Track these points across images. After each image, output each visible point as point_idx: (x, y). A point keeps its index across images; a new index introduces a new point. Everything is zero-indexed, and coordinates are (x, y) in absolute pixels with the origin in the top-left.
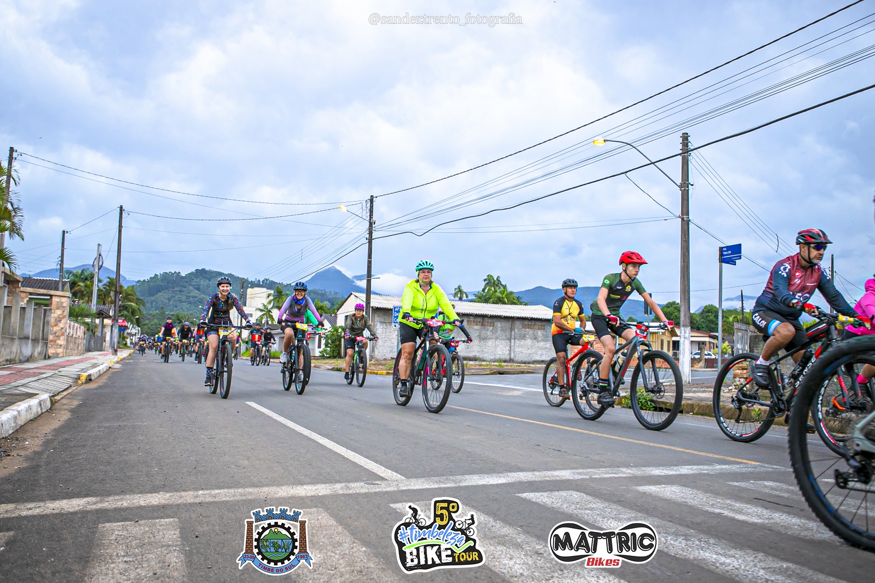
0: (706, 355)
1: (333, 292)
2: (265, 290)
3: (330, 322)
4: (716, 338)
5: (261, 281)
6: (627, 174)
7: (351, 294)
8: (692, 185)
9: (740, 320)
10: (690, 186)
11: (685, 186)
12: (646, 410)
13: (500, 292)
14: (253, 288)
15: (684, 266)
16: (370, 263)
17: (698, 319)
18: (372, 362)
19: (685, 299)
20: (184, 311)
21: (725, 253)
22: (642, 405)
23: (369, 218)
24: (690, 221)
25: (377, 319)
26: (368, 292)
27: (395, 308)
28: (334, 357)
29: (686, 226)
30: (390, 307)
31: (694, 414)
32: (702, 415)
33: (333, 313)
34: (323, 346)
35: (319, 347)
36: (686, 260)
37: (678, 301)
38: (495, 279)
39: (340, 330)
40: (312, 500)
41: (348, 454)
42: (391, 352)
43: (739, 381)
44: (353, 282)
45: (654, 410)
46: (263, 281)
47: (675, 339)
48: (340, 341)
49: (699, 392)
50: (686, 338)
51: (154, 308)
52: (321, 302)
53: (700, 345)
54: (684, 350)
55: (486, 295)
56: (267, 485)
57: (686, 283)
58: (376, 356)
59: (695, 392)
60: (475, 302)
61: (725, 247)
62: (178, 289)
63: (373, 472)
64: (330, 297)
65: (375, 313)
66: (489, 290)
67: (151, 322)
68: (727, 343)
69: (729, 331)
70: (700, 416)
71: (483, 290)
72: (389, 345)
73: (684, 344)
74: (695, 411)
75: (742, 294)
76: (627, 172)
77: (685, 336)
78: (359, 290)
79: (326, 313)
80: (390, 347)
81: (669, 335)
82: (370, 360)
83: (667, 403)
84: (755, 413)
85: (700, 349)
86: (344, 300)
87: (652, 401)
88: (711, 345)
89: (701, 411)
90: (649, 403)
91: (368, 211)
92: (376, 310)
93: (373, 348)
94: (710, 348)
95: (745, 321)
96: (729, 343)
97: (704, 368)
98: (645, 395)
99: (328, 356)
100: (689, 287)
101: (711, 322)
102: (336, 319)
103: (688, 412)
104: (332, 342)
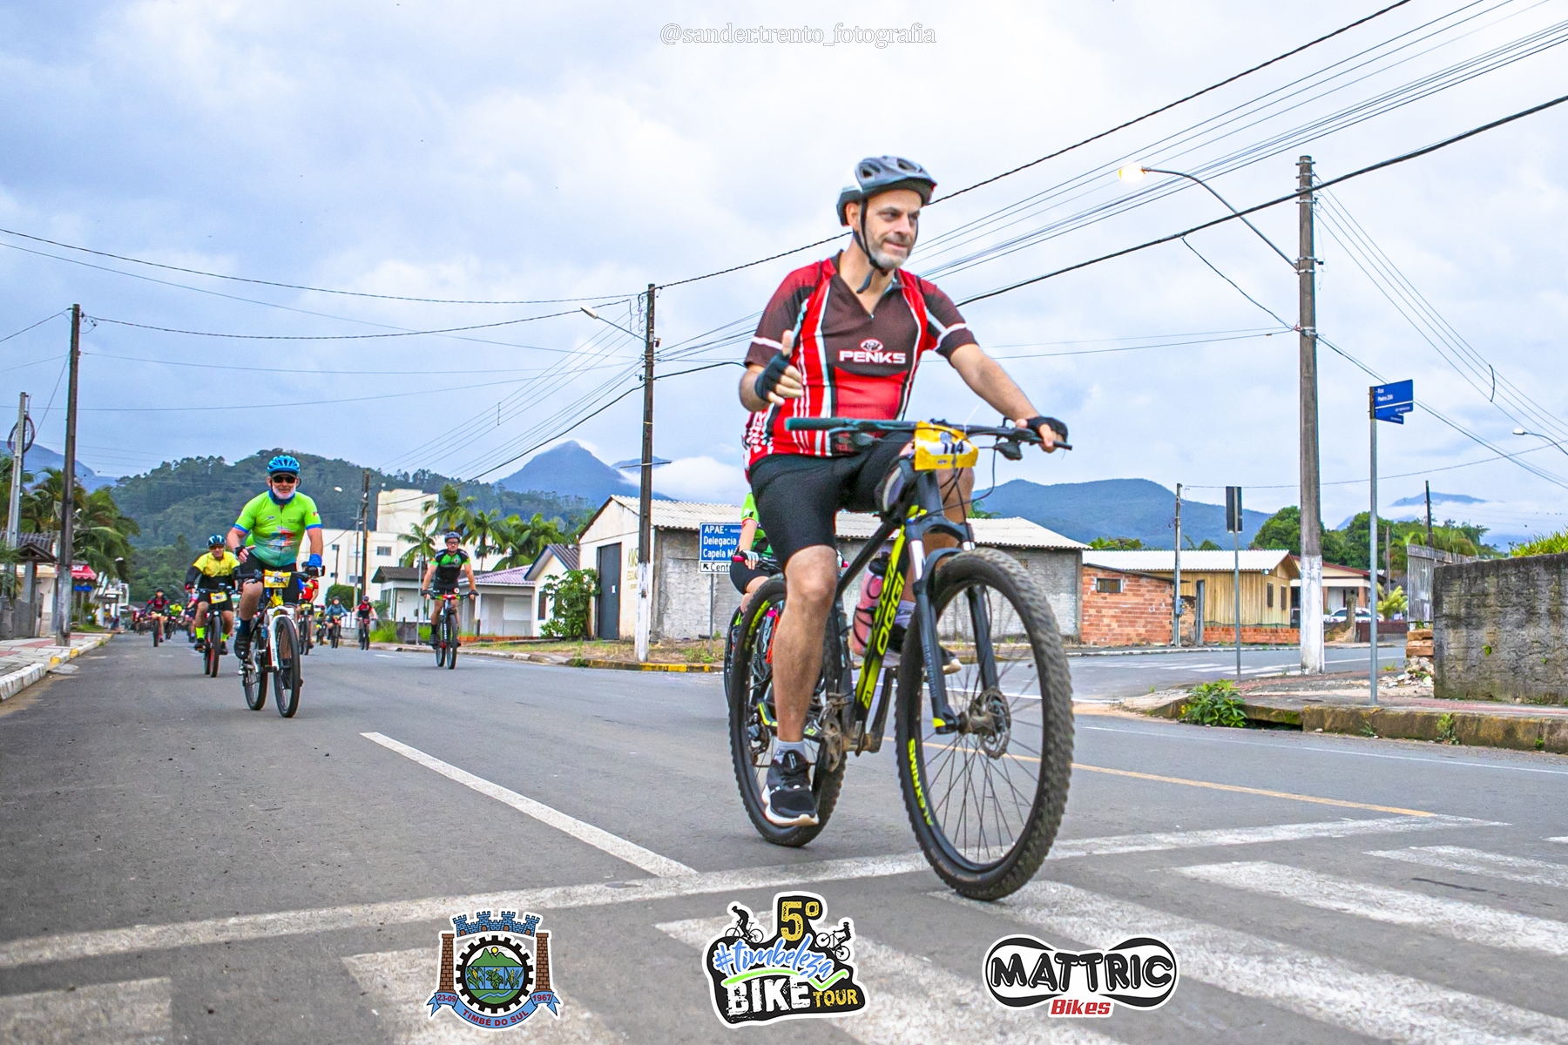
0: (1358, 615)
1: (572, 498)
2: (419, 493)
3: (564, 561)
4: (1367, 577)
5: (411, 475)
6: (1187, 237)
7: (611, 499)
8: (1321, 263)
9: (1425, 542)
10: (1316, 264)
11: (1306, 265)
12: (1229, 725)
14: (391, 490)
15: (1306, 429)
16: (648, 431)
17: (1342, 542)
18: (658, 646)
19: (1309, 498)
21: (1381, 399)
22: (1221, 716)
23: (645, 333)
24: (1316, 336)
25: (667, 552)
26: (646, 494)
27: (704, 527)
28: (575, 638)
29: (1309, 348)
30: (695, 525)
31: (1324, 731)
32: (1342, 731)
33: (573, 542)
34: (549, 615)
35: (542, 616)
36: (1311, 417)
37: (1299, 507)
39: (586, 578)
41: (579, 829)
42: (699, 622)
43: (1418, 663)
44: (620, 476)
45: (1244, 727)
46: (415, 476)
47: (1294, 583)
48: (587, 603)
49: (1338, 687)
50: (1314, 579)
51: (161, 539)
52: (547, 520)
53: (1348, 594)
54: (1309, 603)
57: (1312, 464)
58: (666, 634)
59: (1331, 687)
61: (1381, 387)
62: (219, 494)
64: (568, 507)
65: (662, 540)
67: (156, 569)
68: (1399, 591)
69: (1398, 565)
70: (1336, 735)
72: (695, 608)
73: (1309, 591)
74: (1327, 725)
75: (1427, 488)
76: (1185, 234)
77: (1314, 576)
78: (627, 491)
79: (555, 543)
80: (697, 612)
81: (1284, 576)
82: (653, 642)
83: (1271, 710)
84: (1444, 723)
85: (1346, 603)
86: (595, 513)
87: (1240, 707)
88: (1369, 595)
89: (1338, 724)
90: (1235, 711)
91: (644, 317)
92: (666, 533)
93: (660, 615)
94: (1367, 600)
95: (1435, 543)
96: (1405, 588)
97: (1356, 641)
98: (1226, 695)
99: (560, 635)
100: (1318, 472)
101: (1367, 546)
102: (578, 555)
103: (1313, 728)
104: (570, 605)
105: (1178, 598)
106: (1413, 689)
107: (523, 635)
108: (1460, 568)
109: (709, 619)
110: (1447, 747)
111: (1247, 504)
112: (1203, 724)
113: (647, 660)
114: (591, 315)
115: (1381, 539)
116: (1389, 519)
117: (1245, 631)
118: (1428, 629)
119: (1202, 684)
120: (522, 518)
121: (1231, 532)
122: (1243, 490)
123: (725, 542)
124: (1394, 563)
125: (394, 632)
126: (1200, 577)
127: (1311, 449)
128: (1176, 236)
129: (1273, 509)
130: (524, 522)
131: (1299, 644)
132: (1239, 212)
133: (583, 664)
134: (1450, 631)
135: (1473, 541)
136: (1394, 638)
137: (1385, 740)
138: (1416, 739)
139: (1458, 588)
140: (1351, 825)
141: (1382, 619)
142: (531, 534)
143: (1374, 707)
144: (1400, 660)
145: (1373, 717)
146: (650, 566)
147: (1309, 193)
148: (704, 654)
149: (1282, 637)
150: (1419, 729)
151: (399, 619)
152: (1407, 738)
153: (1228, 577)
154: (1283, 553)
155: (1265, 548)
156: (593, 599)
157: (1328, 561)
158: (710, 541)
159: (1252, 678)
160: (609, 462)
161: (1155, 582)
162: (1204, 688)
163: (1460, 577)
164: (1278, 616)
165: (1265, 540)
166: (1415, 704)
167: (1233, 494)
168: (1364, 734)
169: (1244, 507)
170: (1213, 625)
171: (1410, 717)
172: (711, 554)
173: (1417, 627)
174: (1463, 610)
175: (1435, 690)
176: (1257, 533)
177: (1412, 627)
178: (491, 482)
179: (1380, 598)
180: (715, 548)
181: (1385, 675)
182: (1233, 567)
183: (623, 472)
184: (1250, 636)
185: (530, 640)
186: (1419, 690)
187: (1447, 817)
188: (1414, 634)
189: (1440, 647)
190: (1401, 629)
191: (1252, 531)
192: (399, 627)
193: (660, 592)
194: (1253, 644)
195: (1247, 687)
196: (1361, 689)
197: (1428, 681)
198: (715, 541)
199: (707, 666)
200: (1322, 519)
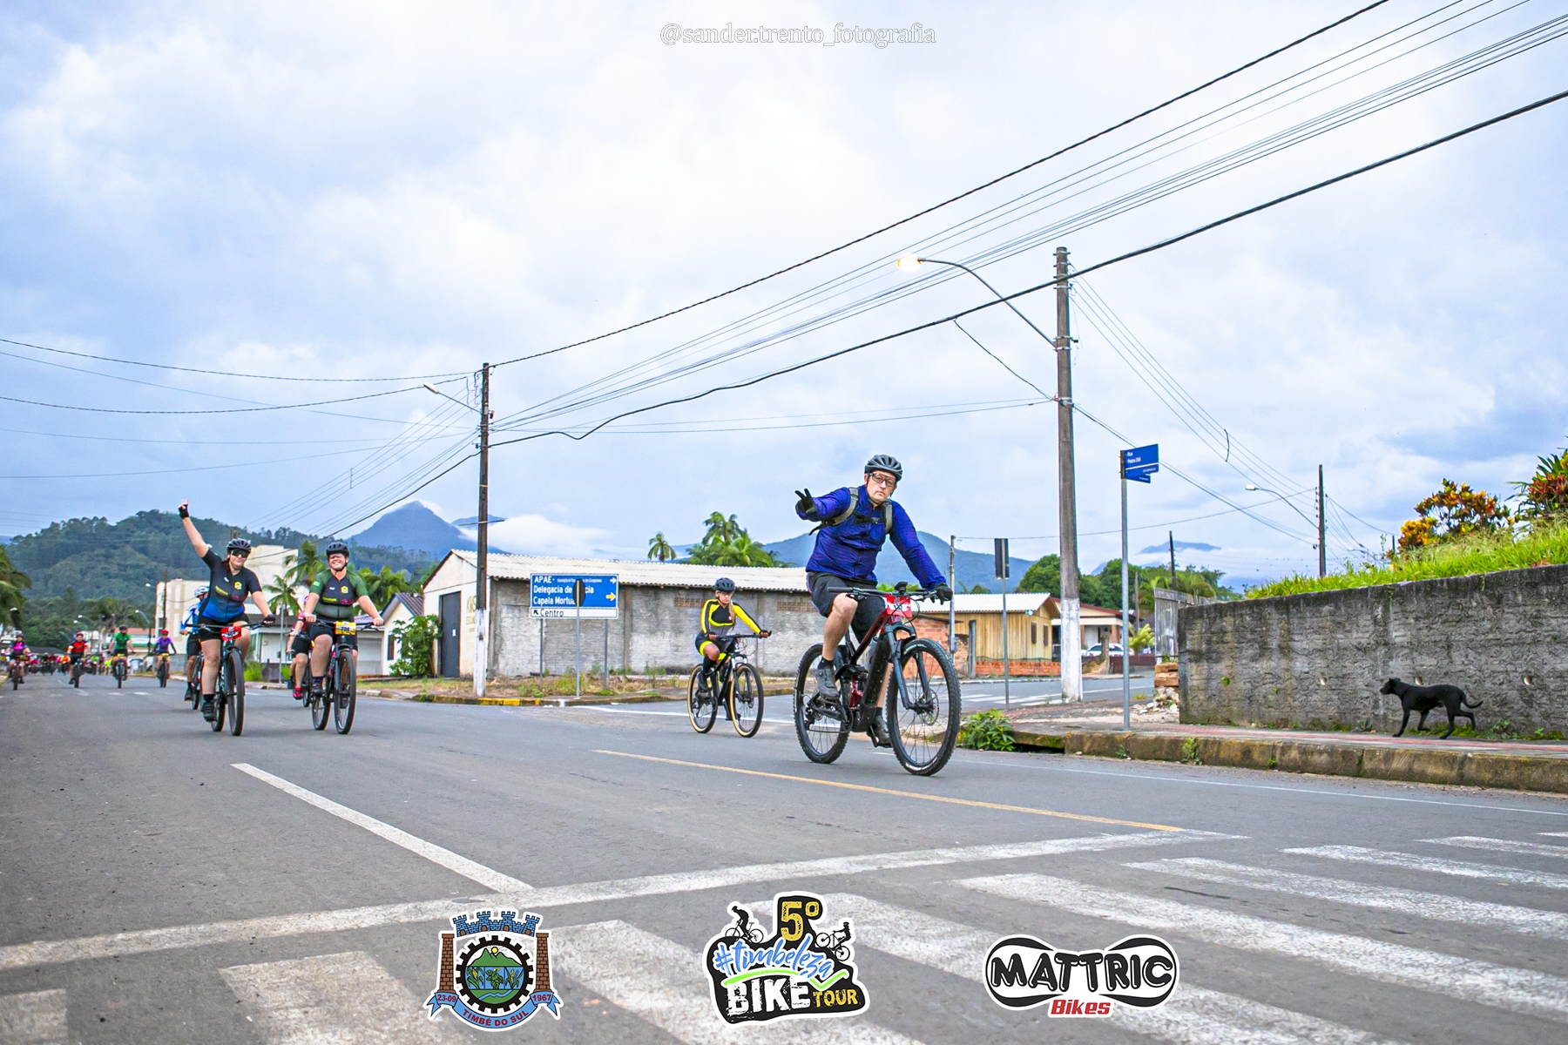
0: (1111, 650)
1: (417, 552)
2: (281, 549)
3: (410, 608)
4: (1119, 617)
5: (273, 532)
7: (451, 553)
8: (1076, 341)
9: (1170, 586)
10: (1072, 342)
11: (1063, 343)
12: (999, 750)
13: (737, 545)
15: (1065, 487)
16: (483, 493)
17: (1097, 586)
18: (494, 682)
19: (1068, 548)
20: (115, 595)
21: (1130, 461)
22: (992, 741)
23: (480, 406)
24: (1073, 406)
25: (501, 599)
26: (482, 549)
27: (534, 577)
28: (420, 676)
29: (1066, 416)
30: (526, 575)
31: (1083, 754)
32: (1098, 754)
33: (417, 591)
35: (390, 657)
36: (1068, 477)
37: (1059, 555)
38: (727, 520)
39: (430, 623)
40: (345, 938)
41: (427, 850)
42: (530, 661)
43: (1165, 692)
44: (459, 533)
45: (1013, 751)
46: (277, 533)
47: (1055, 622)
48: (431, 645)
49: (1095, 715)
51: (50, 591)
52: (395, 572)
53: (1103, 632)
54: (1068, 640)
55: (709, 551)
56: (261, 915)
57: (1070, 518)
58: (501, 671)
59: (1089, 715)
60: (688, 563)
61: (1130, 451)
62: (102, 551)
63: (471, 880)
64: (413, 560)
65: (497, 589)
66: (716, 540)
67: (49, 618)
68: (1147, 628)
69: (1147, 604)
70: (1094, 757)
71: (705, 541)
72: (526, 648)
73: (1068, 629)
74: (1086, 749)
75: (1171, 538)
76: (956, 317)
77: (1072, 617)
78: (466, 546)
79: (402, 592)
80: (529, 652)
81: (1046, 616)
82: (489, 679)
83: (1036, 736)
84: (1189, 746)
85: (1100, 639)
86: (437, 565)
87: (1010, 733)
88: (1121, 632)
89: (1096, 747)
90: (1005, 737)
91: (479, 392)
92: (500, 582)
93: (495, 656)
94: (1119, 637)
95: (1179, 586)
96: (1152, 626)
97: (1109, 673)
98: (997, 723)
99: (407, 674)
100: (1075, 525)
101: (1119, 589)
102: (422, 602)
103: (1074, 751)
104: (416, 647)
105: (953, 636)
106: (1161, 715)
107: (374, 673)
108: (1201, 609)
109: (539, 658)
110: (1193, 767)
111: (1013, 552)
112: (977, 749)
113: (484, 695)
114: (432, 391)
115: (1131, 583)
116: (1138, 565)
117: (1012, 664)
118: (1173, 662)
119: (975, 713)
120: (372, 570)
121: (999, 578)
122: (1009, 541)
123: (553, 590)
124: (1143, 604)
125: (259, 672)
126: (972, 618)
127: (1069, 504)
128: (949, 319)
129: (1036, 558)
130: (374, 574)
131: (1060, 676)
132: (1004, 297)
133: (428, 699)
134: (1193, 664)
135: (1211, 582)
136: (1143, 670)
137: (1137, 761)
138: (1166, 760)
139: (1199, 626)
140: (1110, 840)
141: (1132, 653)
142: (381, 584)
143: (1127, 733)
144: (1149, 689)
145: (1126, 741)
146: (487, 612)
147: (1065, 280)
148: (535, 690)
149: (1045, 670)
150: (1168, 751)
151: (264, 660)
152: (1156, 759)
153: (997, 617)
154: (1045, 596)
155: (1028, 592)
156: (436, 642)
157: (1084, 602)
158: (540, 590)
159: (1019, 707)
160: (449, 519)
161: (933, 623)
162: (977, 716)
163: (1201, 617)
164: (1041, 651)
165: (1027, 586)
166: (1163, 729)
167: (1001, 545)
168: (1119, 757)
169: (1010, 555)
170: (983, 661)
171: (1159, 741)
172: (541, 601)
173: (1164, 661)
174: (1204, 646)
175: (1180, 717)
176: (1022, 578)
177: (1159, 662)
178: (344, 539)
179: (1130, 635)
180: (544, 596)
181: (1136, 703)
182: (1001, 609)
183: (464, 530)
184: (1016, 670)
185: (381, 678)
186: (1166, 717)
187: (1194, 832)
188: (1161, 667)
189: (1184, 679)
190: (1149, 662)
191: (1017, 576)
192: (264, 667)
193: (495, 635)
194: (1019, 676)
195: (1014, 715)
196: (1115, 717)
197: (1174, 709)
198: (544, 590)
199: (538, 700)
200: (1079, 566)
